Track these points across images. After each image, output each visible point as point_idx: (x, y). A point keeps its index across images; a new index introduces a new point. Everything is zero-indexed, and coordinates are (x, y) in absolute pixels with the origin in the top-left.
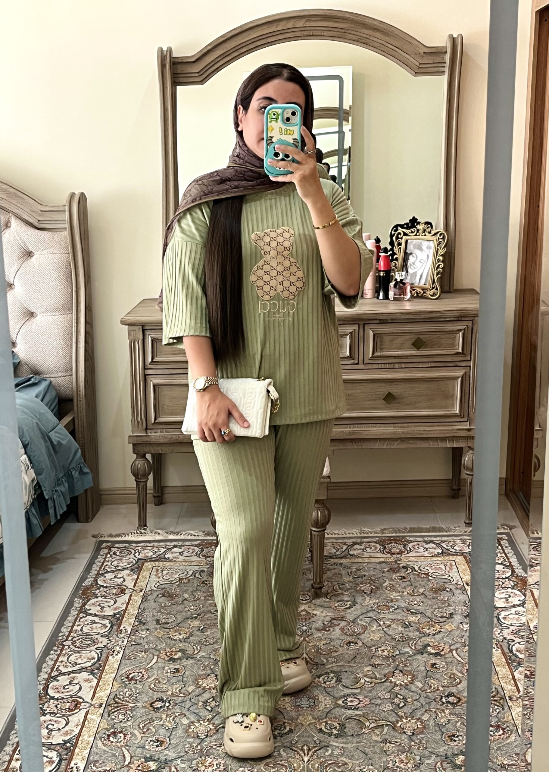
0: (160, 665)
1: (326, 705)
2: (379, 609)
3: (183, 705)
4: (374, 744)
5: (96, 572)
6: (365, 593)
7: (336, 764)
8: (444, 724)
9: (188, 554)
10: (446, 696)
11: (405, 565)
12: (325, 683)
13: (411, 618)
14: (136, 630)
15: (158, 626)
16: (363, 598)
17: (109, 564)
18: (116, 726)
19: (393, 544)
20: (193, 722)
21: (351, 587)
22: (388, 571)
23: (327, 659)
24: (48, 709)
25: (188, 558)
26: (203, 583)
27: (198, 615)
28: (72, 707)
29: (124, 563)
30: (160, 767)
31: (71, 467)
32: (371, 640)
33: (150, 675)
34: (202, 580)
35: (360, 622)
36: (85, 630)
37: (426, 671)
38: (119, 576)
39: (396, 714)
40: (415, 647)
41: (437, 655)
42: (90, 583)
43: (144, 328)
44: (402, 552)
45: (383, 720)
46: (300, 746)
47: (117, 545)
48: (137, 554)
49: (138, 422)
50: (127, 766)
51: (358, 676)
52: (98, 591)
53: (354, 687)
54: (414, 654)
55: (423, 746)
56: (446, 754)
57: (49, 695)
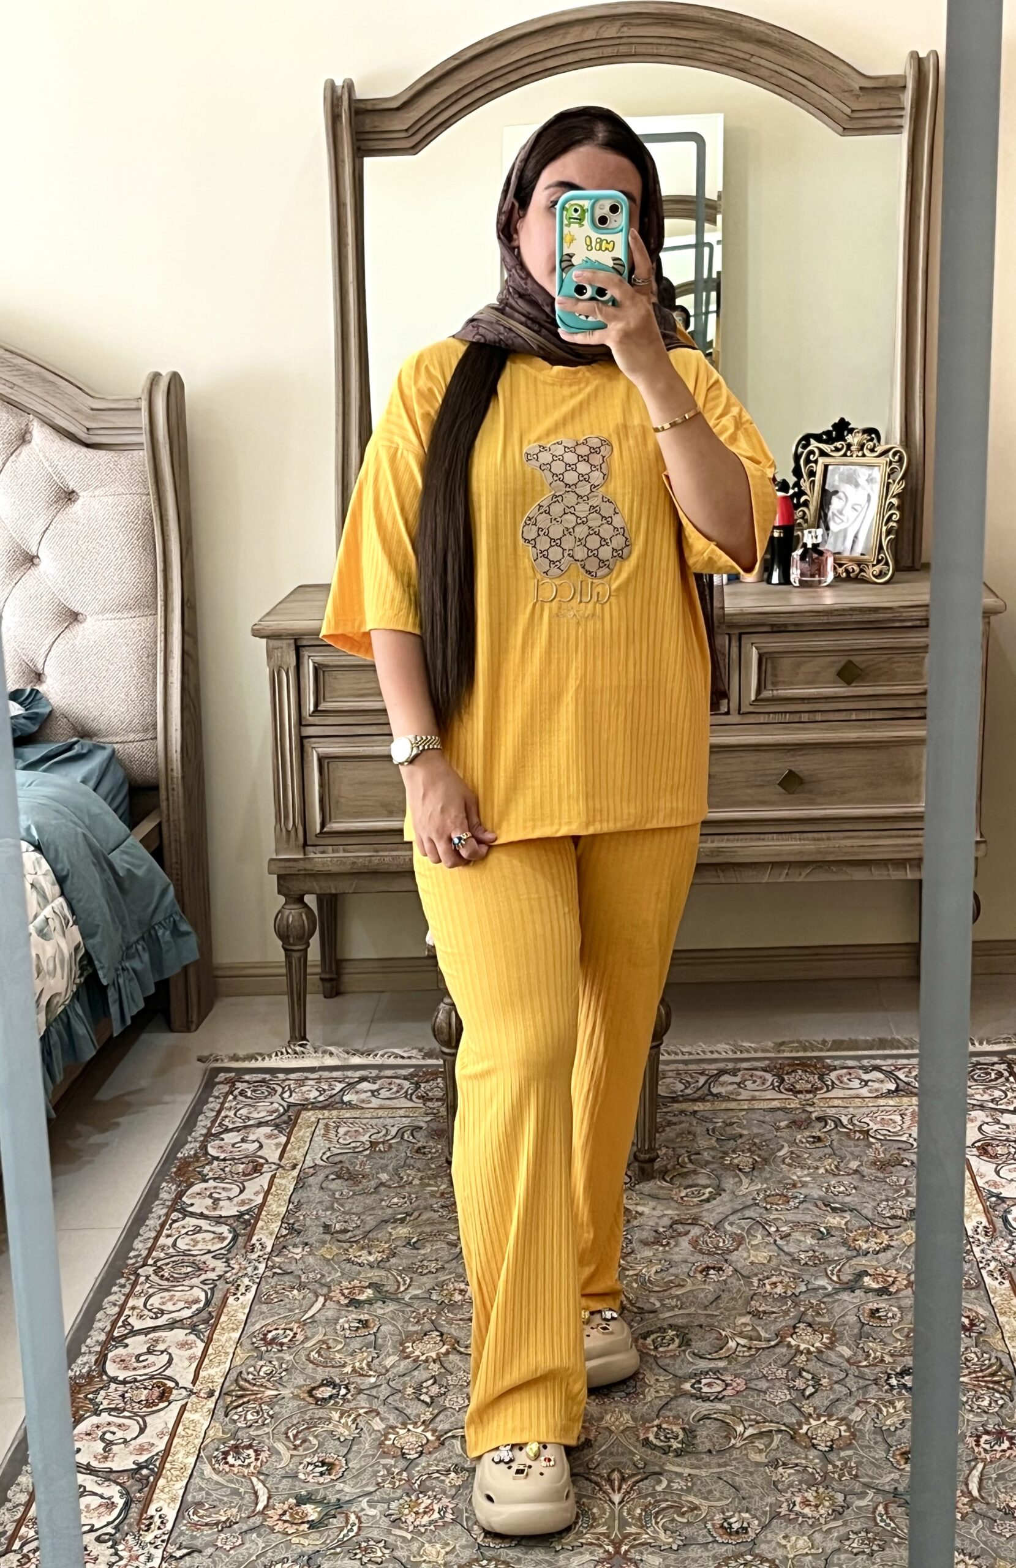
0: (330, 1314)
1: (657, 1392)
2: (767, 1203)
3: (374, 1392)
4: (752, 1470)
5: (204, 1131)
6: (740, 1170)
7: (677, 1508)
8: (892, 1429)
9: (388, 1094)
10: (897, 1375)
11: (822, 1114)
12: (656, 1348)
13: (832, 1220)
14: (285, 1244)
15: (328, 1237)
16: (737, 1179)
17: (232, 1113)
18: (239, 1433)
19: (800, 1072)
20: (393, 1428)
21: (714, 1158)
22: (788, 1127)
23: (661, 1301)
24: (105, 1402)
25: (388, 1102)
26: (418, 1151)
27: (408, 1214)
28: (154, 1397)
29: (261, 1112)
30: (326, 1515)
31: (155, 921)
32: (752, 1263)
33: (309, 1335)
34: (416, 1146)
35: (728, 1228)
36: (182, 1244)
37: (859, 1325)
38: (252, 1137)
39: (799, 1409)
40: (838, 1276)
41: (882, 1292)
42: (192, 1153)
43: (299, 643)
44: (817, 1089)
45: (771, 1422)
46: (605, 1473)
47: (247, 1077)
48: (286, 1095)
49: (288, 832)
50: (262, 1513)
51: (724, 1333)
52: (208, 1167)
53: (715, 1356)
54: (837, 1291)
55: (850, 1473)
56: (896, 1489)
57: (106, 1373)
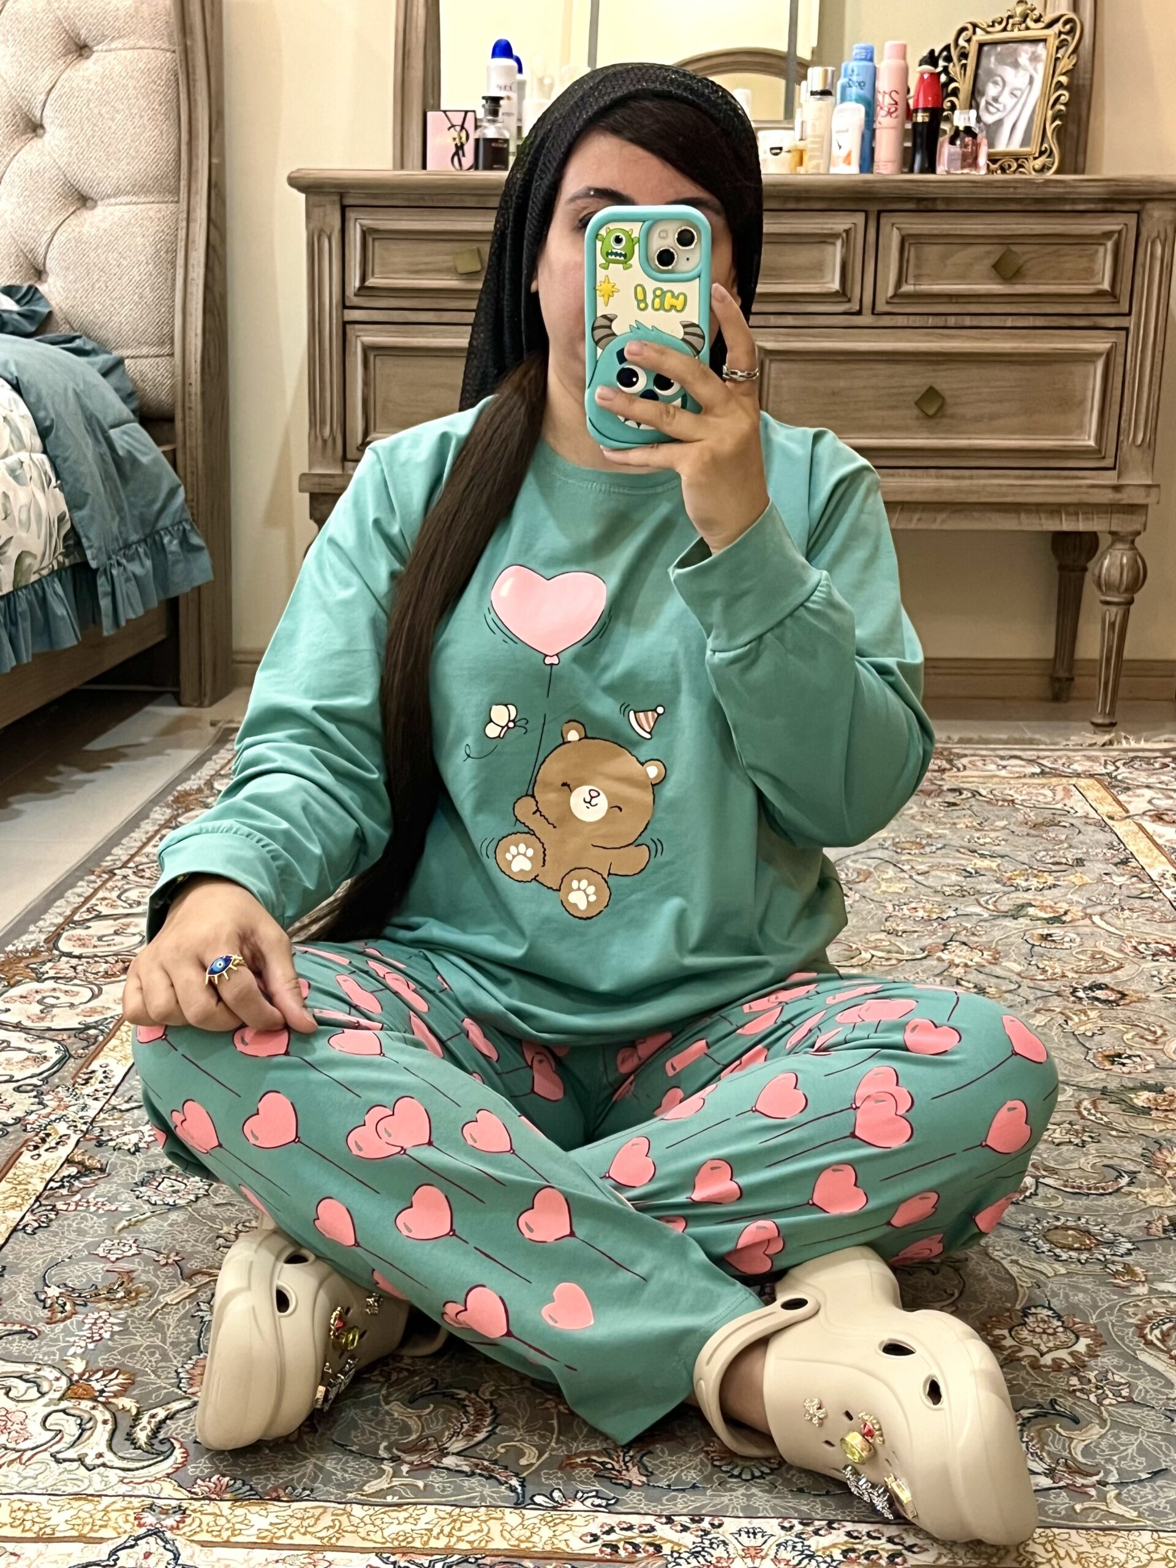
24: (52, 972)
31: (161, 524)
40: (995, 906)
41: (1052, 920)
42: (195, 787)
43: (345, 202)
49: (325, 441)
54: (995, 918)
57: (58, 949)
